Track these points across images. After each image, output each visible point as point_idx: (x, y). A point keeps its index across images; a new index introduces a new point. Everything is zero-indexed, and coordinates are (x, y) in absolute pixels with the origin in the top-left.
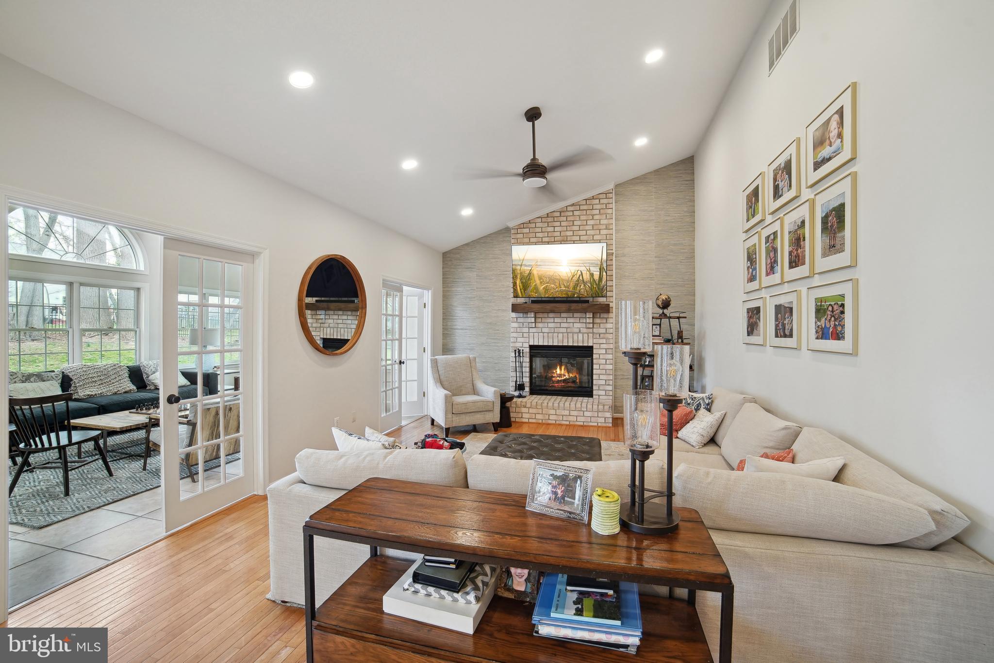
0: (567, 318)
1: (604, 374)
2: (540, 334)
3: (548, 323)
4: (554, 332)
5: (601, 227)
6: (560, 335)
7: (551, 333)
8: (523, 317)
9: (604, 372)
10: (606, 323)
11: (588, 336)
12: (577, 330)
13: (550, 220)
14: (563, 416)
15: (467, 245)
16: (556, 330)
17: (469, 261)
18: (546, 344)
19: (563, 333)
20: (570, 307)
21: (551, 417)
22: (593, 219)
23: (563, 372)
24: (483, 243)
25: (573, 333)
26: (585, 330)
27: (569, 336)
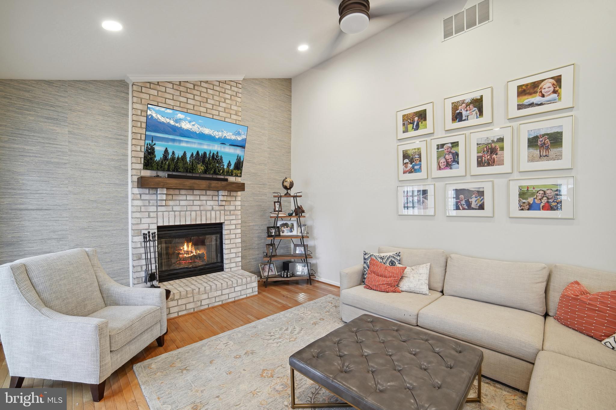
0: (200, 195)
1: (234, 248)
2: (170, 212)
3: (179, 200)
4: (187, 211)
5: (232, 112)
6: (193, 214)
7: (184, 211)
8: (149, 194)
9: (234, 246)
10: (236, 200)
11: (220, 213)
12: (210, 208)
13: (182, 89)
14: (215, 297)
15: (50, 83)
16: (189, 208)
17: (52, 108)
18: (177, 223)
19: (196, 211)
20: (211, 184)
21: (204, 303)
22: (225, 102)
23: (190, 249)
24: (82, 89)
25: (206, 211)
26: (217, 208)
27: (202, 214)
